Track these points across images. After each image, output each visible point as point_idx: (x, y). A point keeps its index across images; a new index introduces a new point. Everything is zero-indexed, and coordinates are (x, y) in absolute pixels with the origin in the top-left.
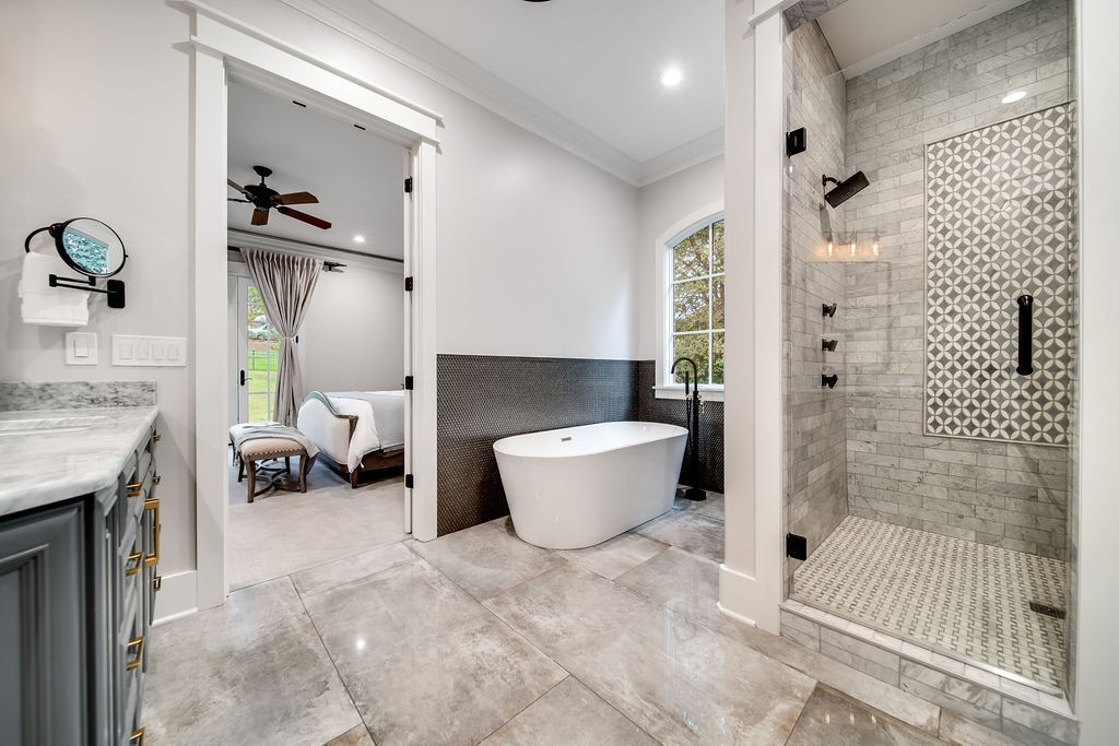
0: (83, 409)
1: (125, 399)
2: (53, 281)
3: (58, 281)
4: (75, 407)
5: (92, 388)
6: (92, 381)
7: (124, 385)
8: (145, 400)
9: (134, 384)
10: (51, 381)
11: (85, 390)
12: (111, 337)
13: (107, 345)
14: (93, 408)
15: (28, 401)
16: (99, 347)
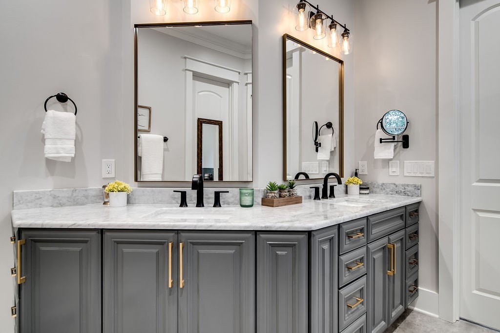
0: (393, 196)
1: (408, 193)
2: (381, 141)
3: (383, 141)
4: (391, 194)
5: (397, 186)
6: (397, 183)
7: (408, 185)
8: (416, 194)
9: (411, 185)
10: (384, 182)
11: (394, 186)
12: (404, 162)
13: (402, 167)
14: (397, 196)
15: (378, 190)
16: (400, 167)
